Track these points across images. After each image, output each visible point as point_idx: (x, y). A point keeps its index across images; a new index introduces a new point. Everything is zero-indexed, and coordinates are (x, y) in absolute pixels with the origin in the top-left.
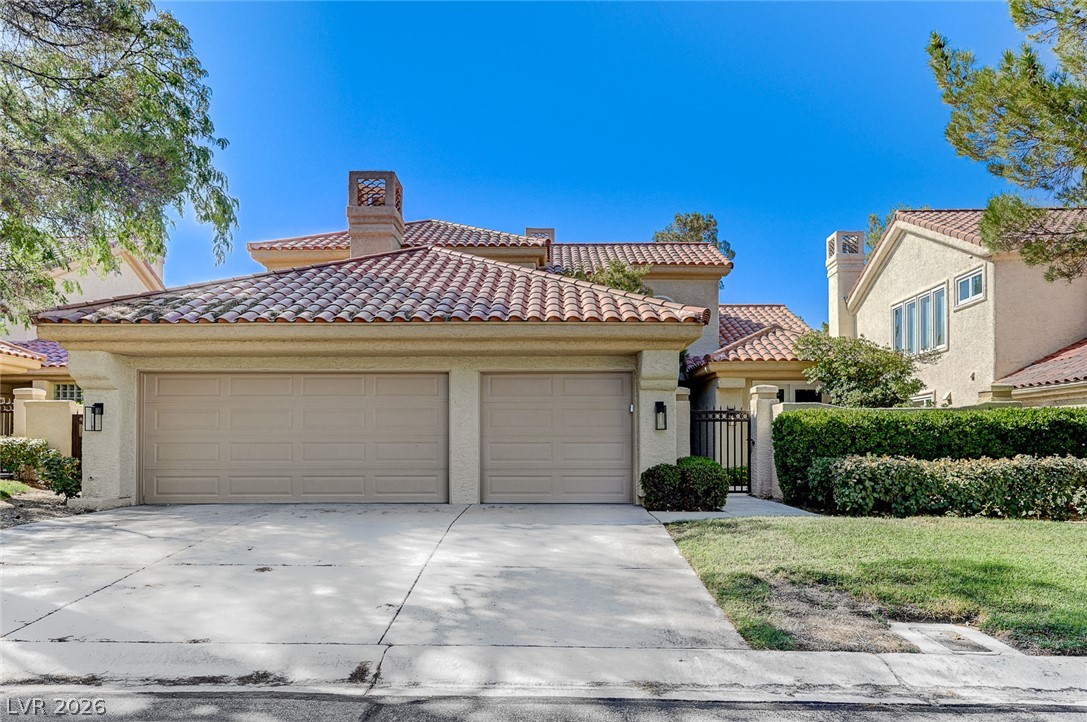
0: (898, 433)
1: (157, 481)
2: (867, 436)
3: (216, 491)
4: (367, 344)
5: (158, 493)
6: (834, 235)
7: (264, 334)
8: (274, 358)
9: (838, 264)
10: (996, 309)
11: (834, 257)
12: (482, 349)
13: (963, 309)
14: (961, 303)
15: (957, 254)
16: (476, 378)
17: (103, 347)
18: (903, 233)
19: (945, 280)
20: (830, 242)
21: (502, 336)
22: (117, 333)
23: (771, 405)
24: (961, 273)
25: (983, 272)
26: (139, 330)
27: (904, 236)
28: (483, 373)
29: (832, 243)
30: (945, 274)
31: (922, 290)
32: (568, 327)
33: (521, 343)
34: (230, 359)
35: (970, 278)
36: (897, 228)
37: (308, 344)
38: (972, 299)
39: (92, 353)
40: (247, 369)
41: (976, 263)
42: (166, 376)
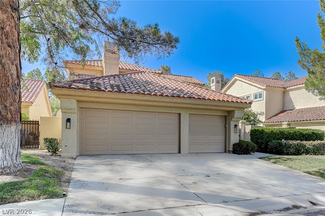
0: (284, 134)
1: (85, 147)
2: (278, 135)
3: (107, 150)
4: (165, 104)
5: (85, 151)
6: (214, 78)
7: (136, 98)
8: (128, 106)
9: (215, 86)
10: (266, 102)
11: (214, 84)
12: (197, 107)
13: (256, 101)
14: (255, 100)
15: (254, 87)
16: (188, 115)
17: (75, 98)
18: (236, 80)
19: (250, 94)
20: (212, 80)
21: (204, 104)
22: (85, 93)
23: (245, 126)
24: (255, 92)
25: (262, 93)
26: (93, 93)
27: (237, 81)
28: (189, 114)
29: (213, 80)
30: (250, 92)
31: (243, 95)
32: (221, 103)
33: (207, 106)
34: (113, 105)
35: (258, 94)
36: (235, 79)
37: (148, 102)
38: (258, 99)
39: (71, 100)
40: (119, 109)
41: (260, 90)
42: (88, 109)
